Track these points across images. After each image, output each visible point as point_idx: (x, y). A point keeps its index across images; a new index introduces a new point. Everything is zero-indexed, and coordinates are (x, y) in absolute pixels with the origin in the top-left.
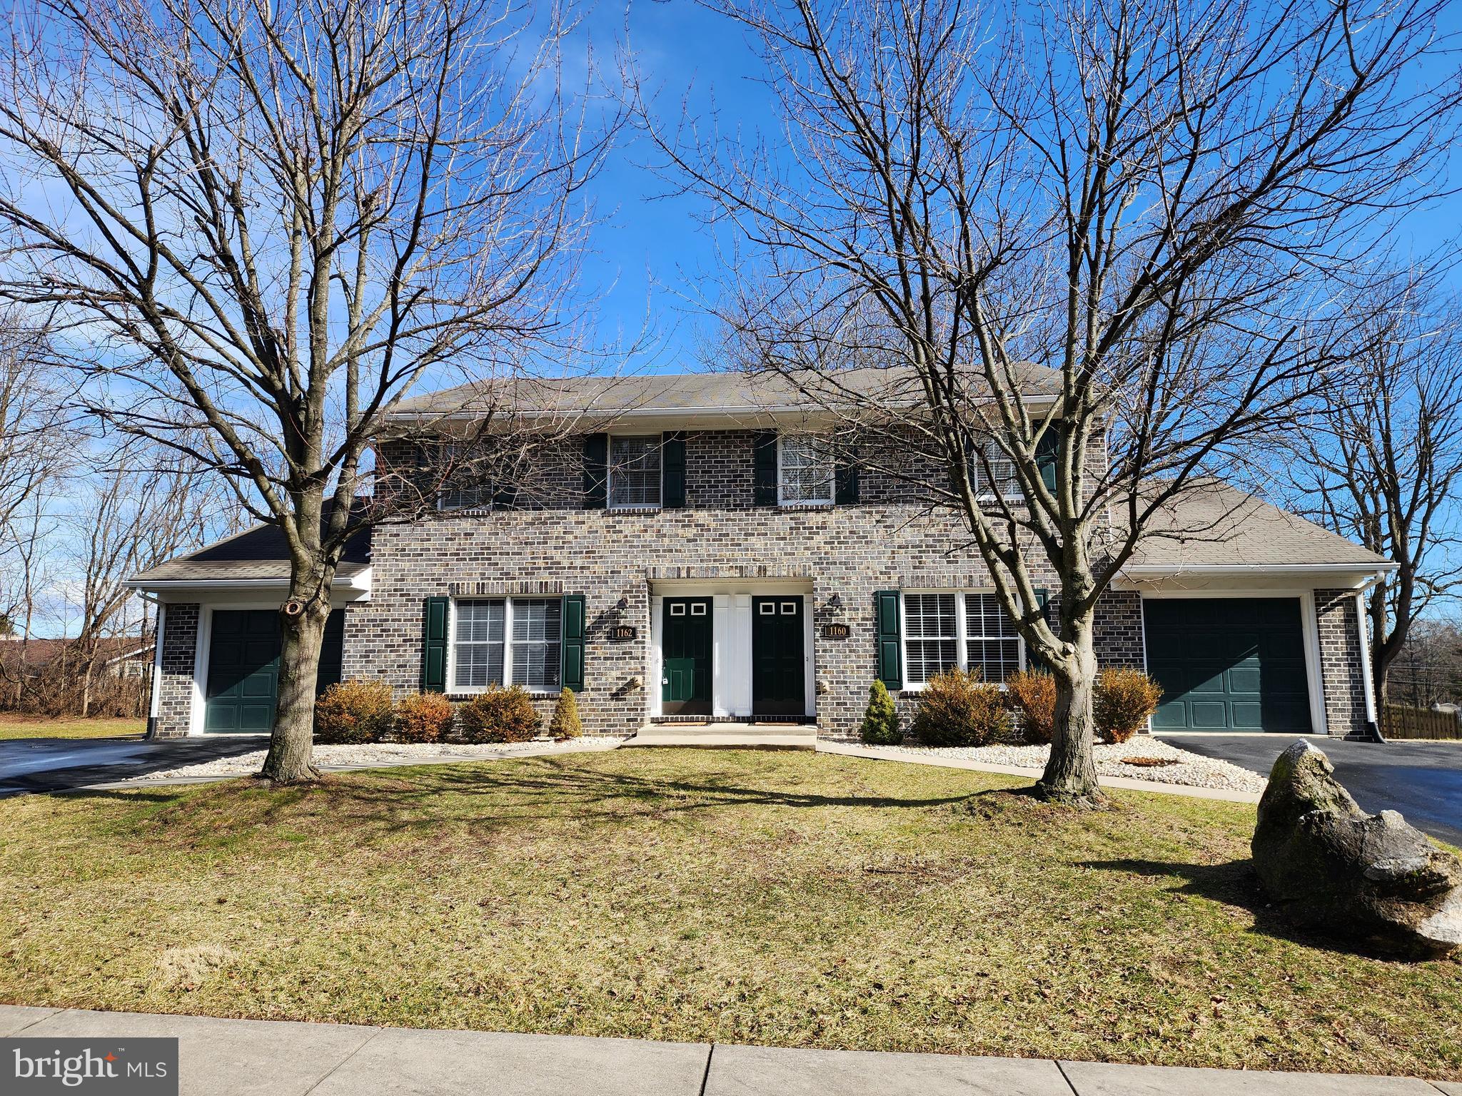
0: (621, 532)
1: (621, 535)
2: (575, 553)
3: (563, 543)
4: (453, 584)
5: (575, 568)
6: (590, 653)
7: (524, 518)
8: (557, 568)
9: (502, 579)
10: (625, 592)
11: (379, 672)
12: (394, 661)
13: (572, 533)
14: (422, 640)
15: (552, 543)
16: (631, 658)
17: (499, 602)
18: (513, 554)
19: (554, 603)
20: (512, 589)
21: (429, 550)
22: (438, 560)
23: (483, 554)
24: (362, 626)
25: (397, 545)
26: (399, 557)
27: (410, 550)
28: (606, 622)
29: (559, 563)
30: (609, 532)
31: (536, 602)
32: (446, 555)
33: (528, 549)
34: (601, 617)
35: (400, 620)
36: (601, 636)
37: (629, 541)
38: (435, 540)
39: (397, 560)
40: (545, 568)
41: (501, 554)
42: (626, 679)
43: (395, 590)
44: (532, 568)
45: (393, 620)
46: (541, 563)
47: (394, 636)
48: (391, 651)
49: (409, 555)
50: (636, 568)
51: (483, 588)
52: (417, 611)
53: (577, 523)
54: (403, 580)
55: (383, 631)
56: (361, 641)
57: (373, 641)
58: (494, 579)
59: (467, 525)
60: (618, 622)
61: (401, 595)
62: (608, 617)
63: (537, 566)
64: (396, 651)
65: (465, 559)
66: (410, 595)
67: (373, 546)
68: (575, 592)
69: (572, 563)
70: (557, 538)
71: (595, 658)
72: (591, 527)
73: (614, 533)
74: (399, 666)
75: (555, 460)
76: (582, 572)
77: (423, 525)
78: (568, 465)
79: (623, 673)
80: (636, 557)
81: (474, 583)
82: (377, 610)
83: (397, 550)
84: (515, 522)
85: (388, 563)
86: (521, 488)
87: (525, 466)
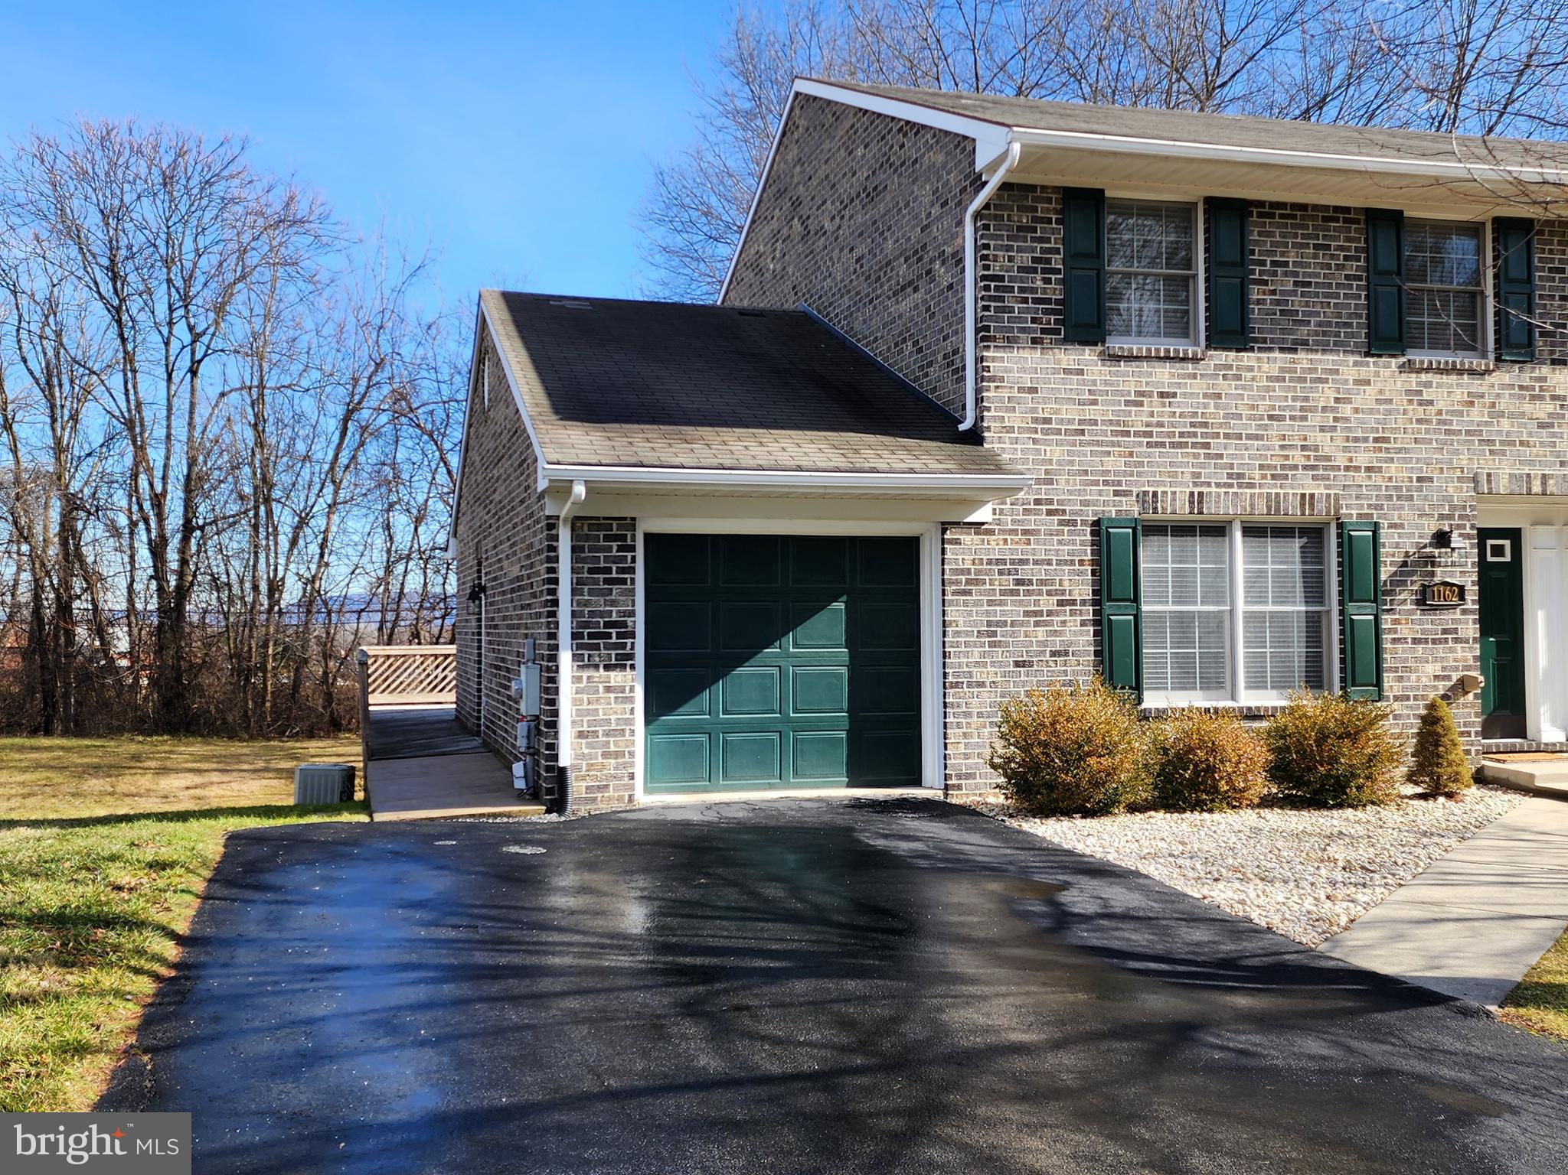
0: (1431, 403)
1: (1432, 409)
2: (1356, 440)
3: (1336, 419)
4: (1145, 493)
5: (1357, 469)
6: (1390, 631)
7: (1265, 367)
8: (1325, 468)
9: (1231, 485)
10: (1442, 517)
11: (1017, 664)
12: (1045, 643)
13: (1348, 401)
14: (1095, 603)
15: (1315, 419)
16: (1456, 640)
17: (1217, 530)
18: (1249, 437)
19: (1313, 534)
20: (1252, 505)
21: (1095, 423)
22: (1113, 444)
23: (1195, 435)
24: (978, 572)
25: (1034, 410)
26: (1039, 436)
27: (1061, 421)
28: (1412, 573)
29: (1328, 458)
30: (1410, 401)
31: (1282, 532)
32: (1127, 434)
33: (1275, 429)
34: (1405, 564)
35: (1049, 562)
36: (1406, 597)
37: (1444, 422)
38: (1107, 403)
39: (1035, 441)
40: (1305, 468)
41: (1227, 436)
42: (1449, 678)
43: (1037, 502)
44: (1283, 467)
45: (1036, 562)
46: (1297, 457)
47: (1040, 593)
48: (1037, 624)
49: (1058, 432)
50: (1459, 474)
51: (1200, 502)
52: (1081, 544)
53: (1357, 382)
54: (1051, 482)
55: (1019, 582)
56: (977, 603)
57: (1001, 603)
58: (1218, 485)
59: (1163, 374)
60: (1433, 574)
61: (1050, 513)
62: (1416, 564)
63: (1290, 462)
64: (1046, 624)
65: (1162, 445)
66: (1064, 511)
67: (988, 409)
68: (1359, 515)
69: (1351, 460)
70: (1324, 409)
71: (1399, 639)
72: (1381, 392)
73: (1420, 404)
74: (1053, 654)
75: (1315, 256)
76: (1370, 478)
77: (1081, 372)
78: (1339, 267)
79: (1444, 668)
80: (1457, 452)
81: (1183, 492)
82: (1006, 540)
83: (1035, 420)
84: (1249, 375)
85: (1019, 447)
86: (1256, 307)
87: (1263, 263)
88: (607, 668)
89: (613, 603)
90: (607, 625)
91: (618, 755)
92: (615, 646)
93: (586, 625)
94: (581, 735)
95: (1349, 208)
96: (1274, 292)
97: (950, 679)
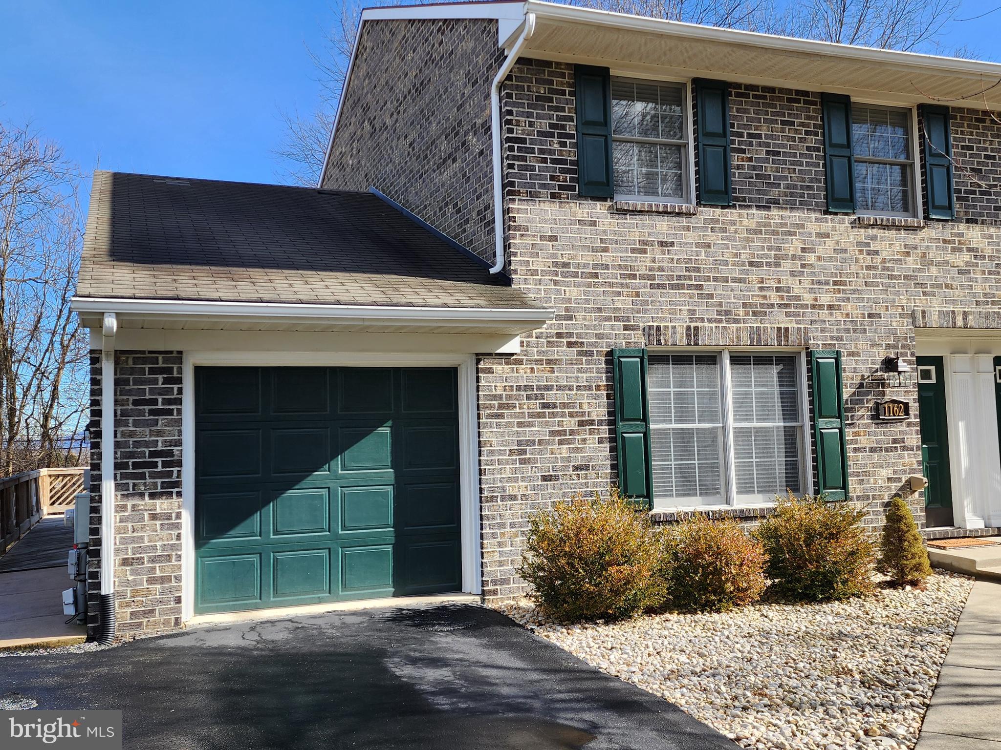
0: (877, 253)
1: (878, 259)
2: (820, 283)
3: (803, 266)
4: (650, 327)
5: (821, 307)
6: (852, 442)
7: (745, 222)
8: (796, 307)
9: (720, 321)
10: (888, 346)
11: (545, 478)
12: (568, 459)
13: (812, 251)
14: (610, 422)
15: (787, 266)
16: (904, 448)
17: (710, 359)
18: (735, 280)
19: (787, 362)
20: (738, 338)
21: (607, 267)
22: (622, 285)
23: (690, 278)
24: (509, 397)
25: (554, 256)
26: (559, 278)
27: (578, 266)
28: (867, 394)
29: (798, 298)
30: (861, 251)
31: (763, 360)
32: (634, 277)
33: (754, 274)
34: (861, 385)
35: (570, 388)
36: (863, 412)
37: (888, 269)
38: (615, 250)
39: (556, 283)
40: (780, 306)
41: (716, 279)
42: (899, 480)
43: (559, 335)
44: (762, 305)
45: (559, 388)
46: (774, 297)
47: (563, 415)
48: (561, 442)
49: (576, 275)
50: (900, 311)
51: (696, 335)
52: (597, 372)
53: (819, 235)
54: (570, 318)
55: (545, 406)
56: (508, 425)
57: (530, 425)
58: (710, 320)
59: (663, 226)
60: (883, 394)
61: (570, 345)
62: (871, 385)
63: (768, 301)
64: (569, 442)
65: (663, 286)
66: (582, 344)
67: (515, 254)
68: (824, 345)
69: (816, 299)
70: (794, 257)
71: (859, 448)
72: (837, 243)
73: (869, 254)
74: (576, 468)
75: (783, 131)
76: (831, 314)
77: (593, 224)
78: (801, 140)
79: (895, 472)
80: (898, 293)
81: (681, 327)
82: (532, 369)
83: (556, 264)
84: (732, 228)
85: (542, 287)
86: (737, 172)
87: (741, 135)
88: (153, 496)
89: (159, 433)
90: (153, 454)
91: (163, 580)
92: (161, 475)
93: (132, 455)
94: (125, 562)
95: (808, 92)
96: (750, 159)
97: (486, 494)
